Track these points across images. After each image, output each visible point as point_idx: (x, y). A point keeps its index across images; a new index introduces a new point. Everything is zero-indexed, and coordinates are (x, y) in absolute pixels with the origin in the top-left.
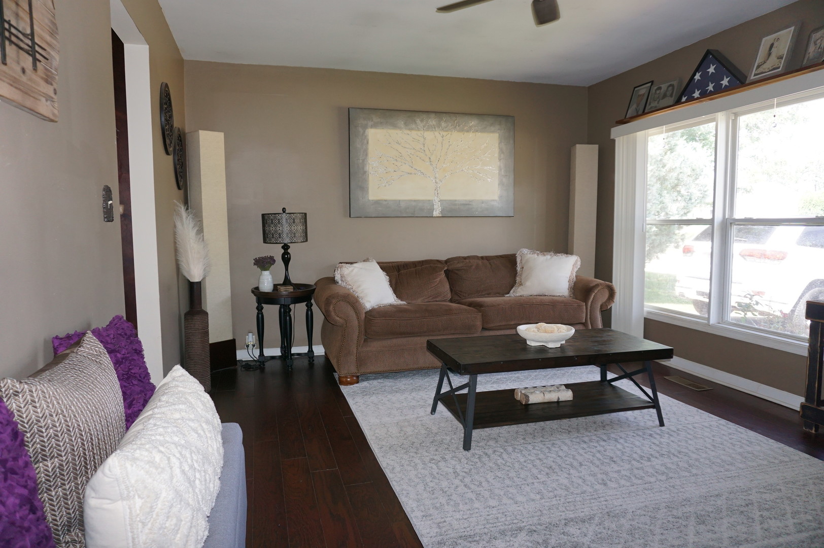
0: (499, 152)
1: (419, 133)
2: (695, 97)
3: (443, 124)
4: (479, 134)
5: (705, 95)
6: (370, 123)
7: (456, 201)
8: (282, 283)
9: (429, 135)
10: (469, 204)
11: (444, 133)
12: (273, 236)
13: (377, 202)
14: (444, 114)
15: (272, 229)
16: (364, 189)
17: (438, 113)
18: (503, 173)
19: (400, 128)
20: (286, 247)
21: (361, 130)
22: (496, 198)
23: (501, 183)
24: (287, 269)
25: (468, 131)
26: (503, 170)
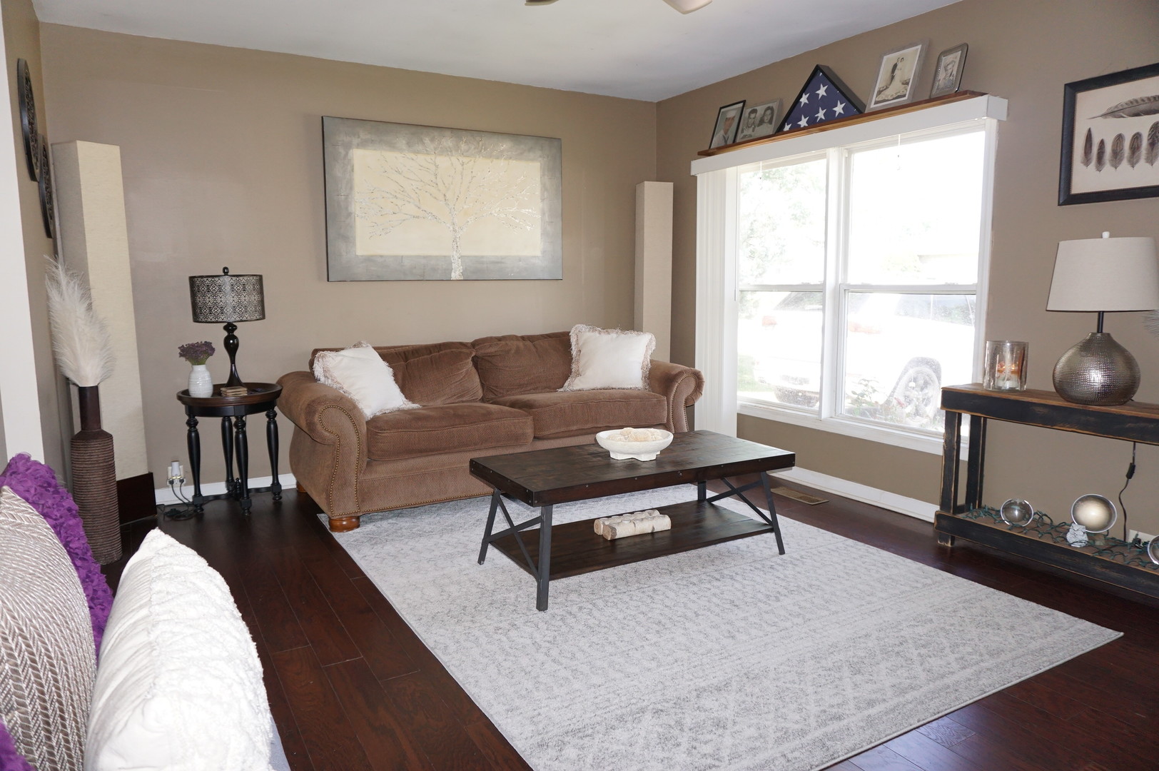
0: (541, 190)
1: (428, 158)
2: (802, 126)
3: (463, 146)
4: (513, 163)
5: (814, 125)
6: (355, 141)
7: (482, 257)
8: (225, 381)
9: (443, 161)
10: (501, 263)
11: (465, 160)
12: (211, 311)
13: (369, 259)
14: (464, 132)
15: (209, 300)
16: (348, 239)
17: (456, 130)
18: (547, 218)
19: (401, 150)
20: (230, 328)
21: (342, 151)
22: (538, 253)
23: (544, 233)
24: (233, 361)
25: (498, 158)
26: (547, 215)
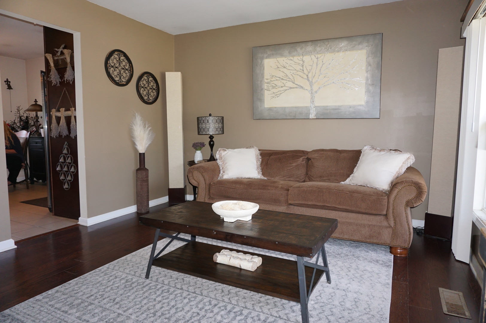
0: (367, 65)
1: (299, 58)
3: (318, 49)
4: (348, 53)
6: (265, 56)
7: (327, 106)
8: (209, 159)
9: (307, 58)
10: (338, 109)
11: (319, 56)
12: (204, 130)
13: (270, 109)
14: (319, 41)
15: (204, 126)
16: (261, 100)
17: (314, 41)
18: (370, 82)
19: (285, 57)
20: (211, 137)
21: (260, 61)
22: (363, 103)
23: (368, 91)
24: (212, 150)
25: (338, 52)
26: (370, 80)
